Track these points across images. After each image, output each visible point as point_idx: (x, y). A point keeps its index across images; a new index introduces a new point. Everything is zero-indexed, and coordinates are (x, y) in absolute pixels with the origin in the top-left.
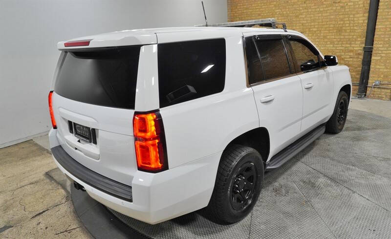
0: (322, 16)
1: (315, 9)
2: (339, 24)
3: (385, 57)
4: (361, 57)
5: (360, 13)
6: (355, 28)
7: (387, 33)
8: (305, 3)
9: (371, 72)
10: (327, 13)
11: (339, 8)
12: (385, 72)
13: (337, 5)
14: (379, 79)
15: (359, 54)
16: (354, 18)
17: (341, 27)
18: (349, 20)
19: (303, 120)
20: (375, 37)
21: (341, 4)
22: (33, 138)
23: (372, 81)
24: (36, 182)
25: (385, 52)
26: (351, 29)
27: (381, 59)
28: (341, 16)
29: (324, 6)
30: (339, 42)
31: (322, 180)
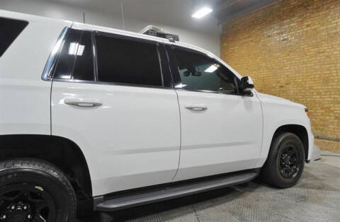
0: (306, 67)
1: (299, 60)
2: (326, 74)
10: (311, 63)
11: (324, 57)
13: (321, 55)
17: (328, 77)
18: (336, 69)
19: (182, 151)
21: (326, 54)
29: (308, 57)
30: (327, 92)
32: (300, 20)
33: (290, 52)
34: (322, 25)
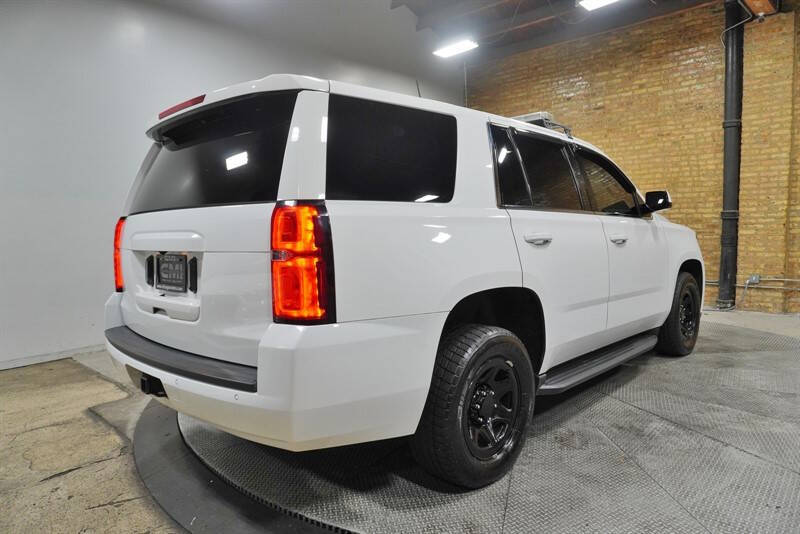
0: (639, 159)
1: (626, 146)
2: (673, 172)
3: (763, 229)
4: (719, 231)
5: (709, 151)
6: (702, 178)
7: (762, 186)
8: (606, 136)
9: (739, 259)
10: (647, 153)
11: (669, 144)
12: (767, 258)
13: (664, 139)
14: (758, 271)
15: (714, 226)
16: (698, 161)
17: (675, 178)
18: (689, 165)
19: (610, 303)
20: (741, 193)
21: (673, 138)
22: (75, 355)
23: (743, 277)
24: (65, 423)
25: (764, 221)
26: (694, 181)
27: (756, 234)
28: (675, 159)
29: (642, 141)
31: (656, 425)
32: (626, 74)
33: (609, 130)
34: (666, 87)
